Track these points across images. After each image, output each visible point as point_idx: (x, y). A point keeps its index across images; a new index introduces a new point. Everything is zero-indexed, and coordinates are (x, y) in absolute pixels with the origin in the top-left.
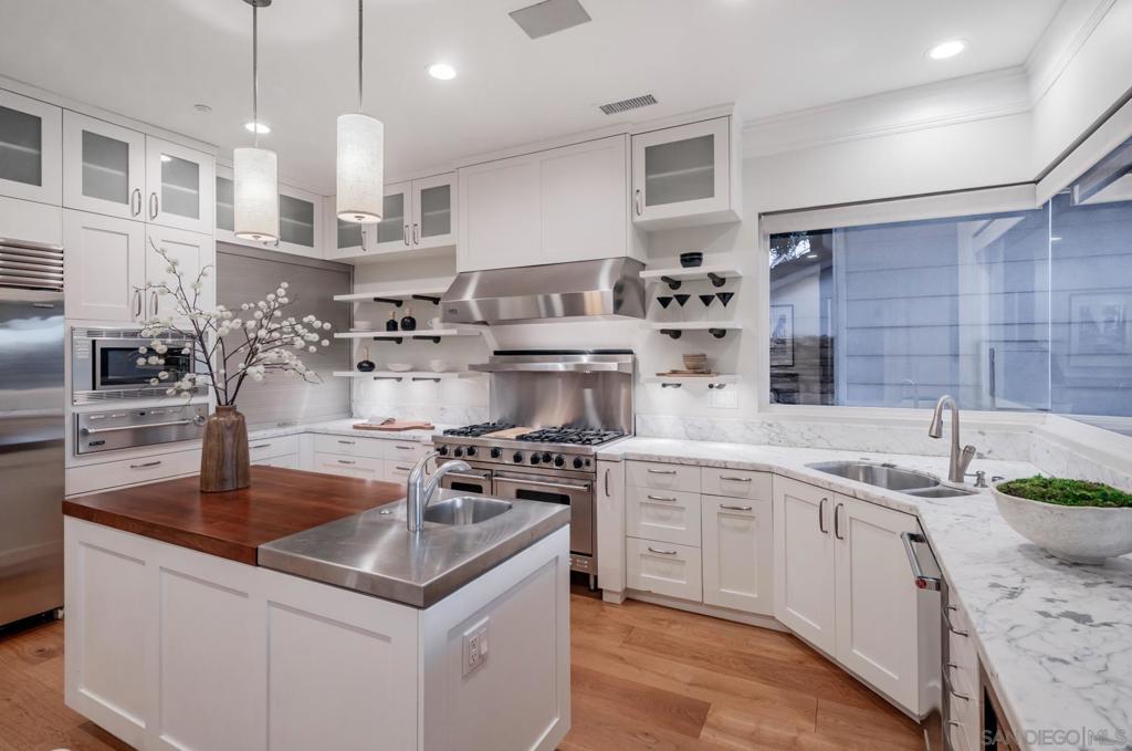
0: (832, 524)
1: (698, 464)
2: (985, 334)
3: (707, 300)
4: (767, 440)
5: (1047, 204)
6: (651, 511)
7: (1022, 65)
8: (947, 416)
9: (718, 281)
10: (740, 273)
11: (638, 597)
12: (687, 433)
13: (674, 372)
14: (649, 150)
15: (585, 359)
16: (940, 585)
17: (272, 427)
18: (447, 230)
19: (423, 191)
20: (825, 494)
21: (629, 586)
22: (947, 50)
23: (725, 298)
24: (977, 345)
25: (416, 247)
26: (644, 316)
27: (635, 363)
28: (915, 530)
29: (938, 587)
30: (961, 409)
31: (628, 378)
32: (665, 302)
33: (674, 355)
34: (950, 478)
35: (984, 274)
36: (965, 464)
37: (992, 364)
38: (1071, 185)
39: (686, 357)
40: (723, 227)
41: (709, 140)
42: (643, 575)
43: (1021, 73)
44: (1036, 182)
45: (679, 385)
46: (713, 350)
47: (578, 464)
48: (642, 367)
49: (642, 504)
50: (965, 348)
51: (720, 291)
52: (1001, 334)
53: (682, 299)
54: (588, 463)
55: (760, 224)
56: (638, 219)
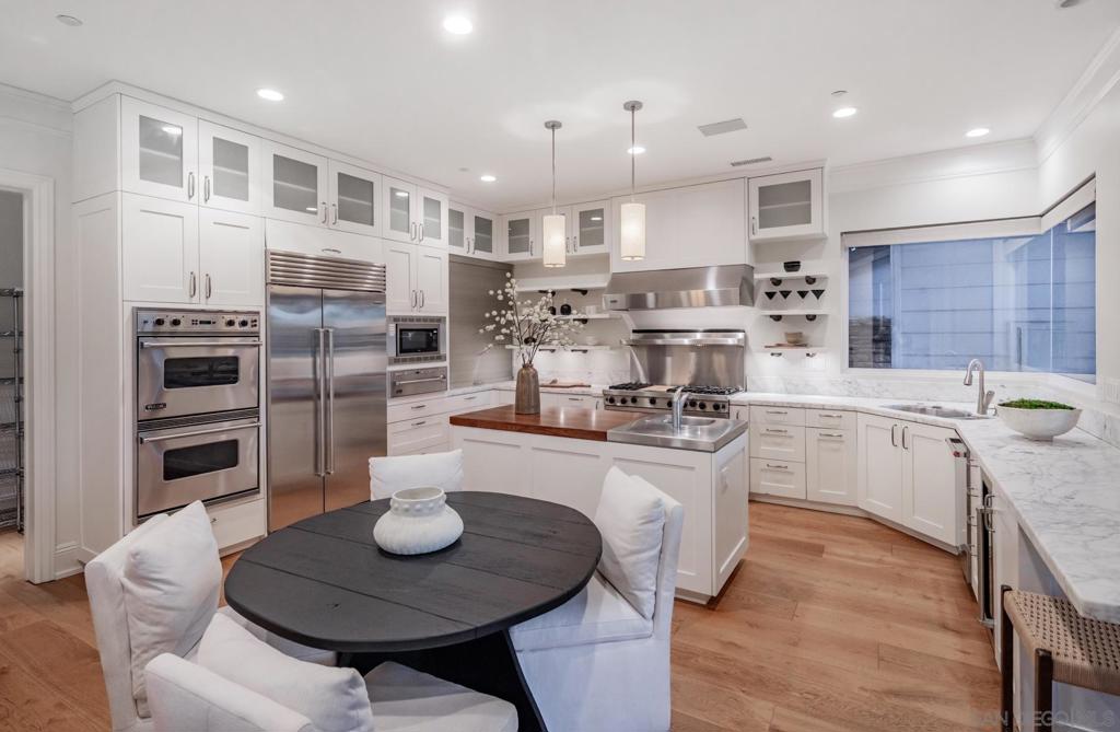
0: (901, 440)
1: (804, 407)
2: (1012, 316)
3: (803, 294)
4: (846, 393)
5: (1050, 231)
6: (769, 439)
7: (1031, 137)
8: (976, 375)
9: (811, 280)
10: (828, 275)
11: (757, 499)
12: (787, 389)
13: (779, 345)
14: (762, 190)
15: (699, 336)
16: (967, 455)
17: (468, 386)
18: (601, 241)
19: (581, 213)
20: (896, 422)
21: (753, 491)
22: (978, 133)
23: (818, 293)
24: (1007, 324)
25: (575, 254)
26: (753, 304)
27: (746, 337)
28: (955, 436)
29: (965, 455)
30: (987, 370)
31: (740, 349)
32: (770, 295)
33: (777, 333)
34: (978, 412)
35: (1011, 271)
36: (988, 403)
37: (1020, 340)
38: (1066, 221)
39: (787, 335)
40: (815, 242)
41: (807, 184)
42: (762, 483)
43: (1032, 143)
44: (1041, 216)
45: (780, 354)
46: (808, 331)
47: (716, 407)
48: (751, 342)
49: (762, 435)
50: (998, 327)
51: (813, 288)
52: (1026, 316)
53: (785, 294)
54: (724, 407)
55: (842, 240)
56: (753, 237)
